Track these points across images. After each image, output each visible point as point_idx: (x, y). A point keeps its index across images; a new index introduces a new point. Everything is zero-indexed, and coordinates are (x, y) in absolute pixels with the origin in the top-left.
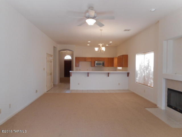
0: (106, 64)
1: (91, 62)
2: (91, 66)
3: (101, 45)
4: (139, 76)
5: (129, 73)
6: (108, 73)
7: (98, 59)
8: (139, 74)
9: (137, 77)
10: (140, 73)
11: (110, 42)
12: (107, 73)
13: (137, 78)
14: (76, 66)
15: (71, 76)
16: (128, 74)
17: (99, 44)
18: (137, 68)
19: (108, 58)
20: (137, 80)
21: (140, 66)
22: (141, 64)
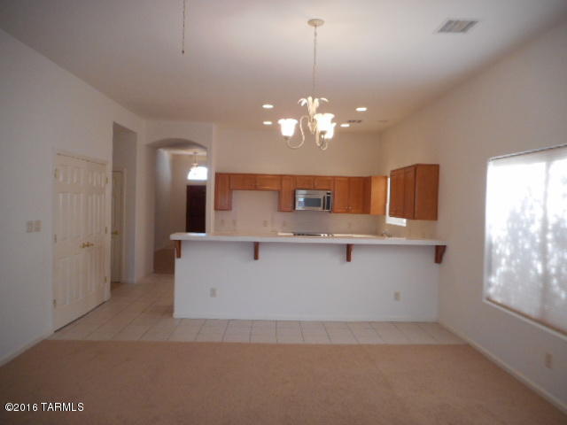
0: (337, 202)
1: (279, 192)
2: (281, 209)
3: (312, 104)
4: (502, 268)
5: (444, 248)
6: (349, 248)
7: (309, 182)
8: (503, 261)
9: (491, 272)
10: (512, 257)
11: (359, 109)
12: (340, 246)
13: (493, 280)
14: (216, 208)
15: (179, 256)
16: (439, 253)
17: (304, 101)
18: (496, 227)
19: (350, 179)
20: (490, 285)
21: (514, 218)
22: (523, 209)
